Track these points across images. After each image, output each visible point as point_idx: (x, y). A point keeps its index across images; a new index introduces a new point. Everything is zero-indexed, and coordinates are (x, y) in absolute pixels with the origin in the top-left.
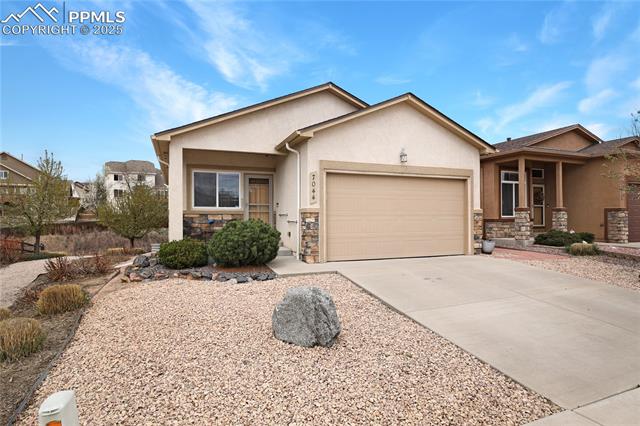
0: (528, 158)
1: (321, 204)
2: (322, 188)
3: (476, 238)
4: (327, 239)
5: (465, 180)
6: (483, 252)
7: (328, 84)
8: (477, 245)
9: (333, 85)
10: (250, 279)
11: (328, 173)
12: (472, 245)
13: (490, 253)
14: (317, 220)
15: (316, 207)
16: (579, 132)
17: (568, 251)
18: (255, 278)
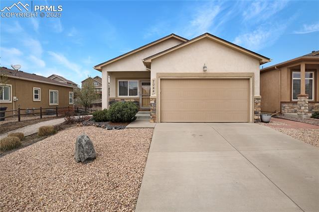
0: (308, 63)
1: (157, 95)
2: (158, 86)
3: (256, 113)
4: (161, 111)
5: (249, 79)
6: (262, 121)
7: (171, 35)
8: (256, 117)
9: (174, 35)
10: (114, 128)
11: (161, 79)
12: (252, 117)
13: (268, 122)
14: (155, 102)
15: (155, 95)
18: (115, 128)
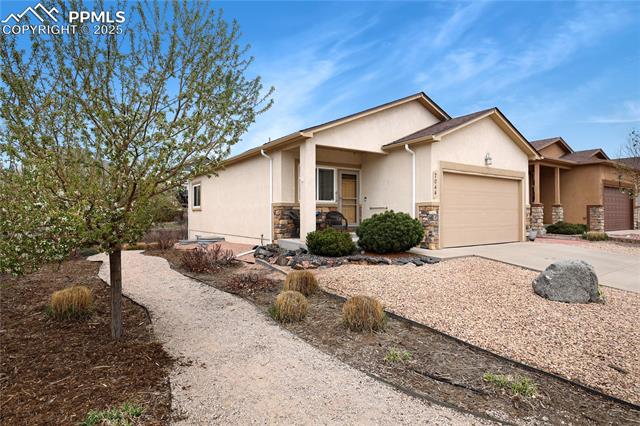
0: (542, 164)
1: (441, 199)
2: (441, 185)
3: (527, 228)
5: (519, 181)
11: (444, 172)
12: (525, 234)
14: (438, 212)
15: (437, 201)
16: (561, 145)
17: (584, 238)
